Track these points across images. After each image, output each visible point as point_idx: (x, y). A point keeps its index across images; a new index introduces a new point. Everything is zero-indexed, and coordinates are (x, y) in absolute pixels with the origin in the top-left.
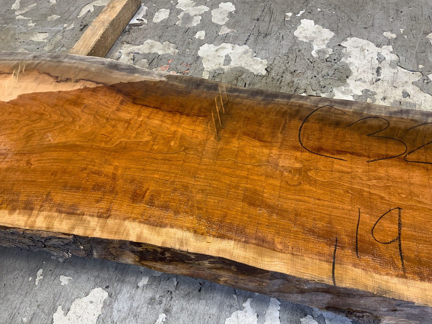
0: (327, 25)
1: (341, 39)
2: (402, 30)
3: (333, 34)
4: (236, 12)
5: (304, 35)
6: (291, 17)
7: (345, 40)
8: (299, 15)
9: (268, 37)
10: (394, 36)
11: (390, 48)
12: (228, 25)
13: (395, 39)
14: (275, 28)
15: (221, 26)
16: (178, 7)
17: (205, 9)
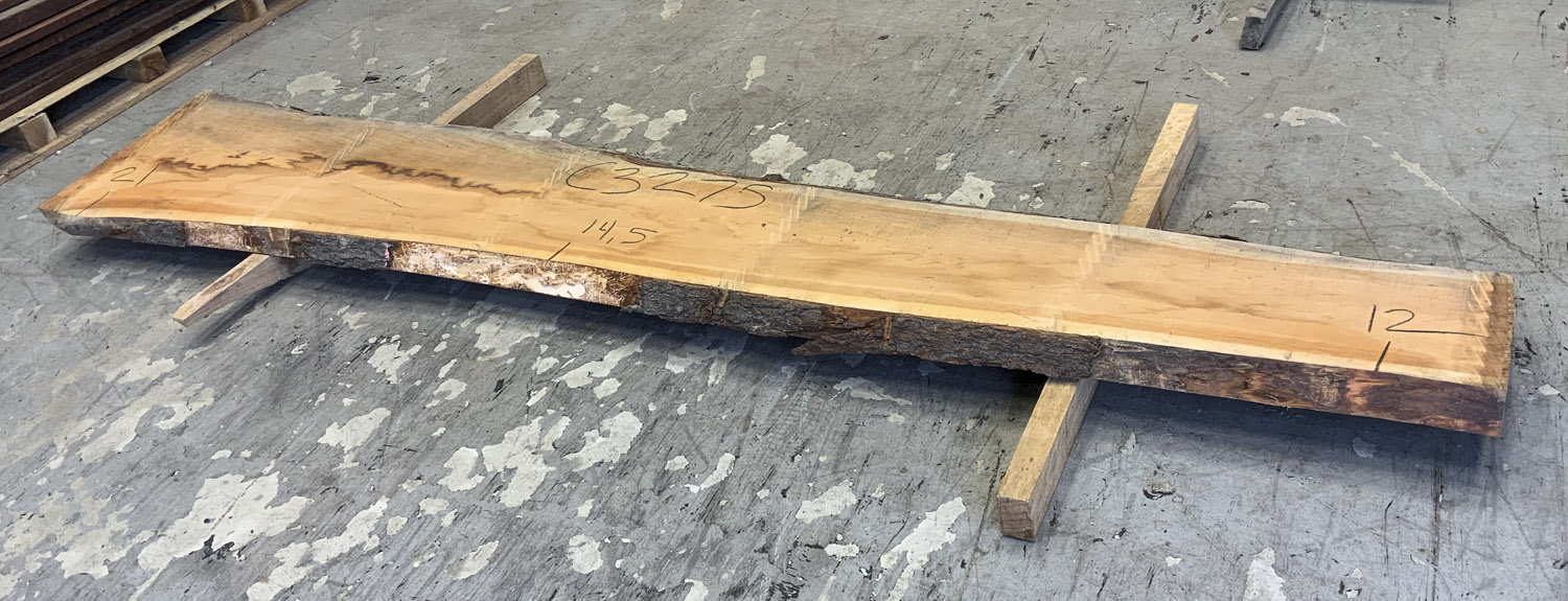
0: (804, 142)
1: (811, 161)
2: (908, 149)
3: (806, 153)
4: (685, 123)
5: (763, 154)
6: (761, 131)
7: (816, 162)
8: (773, 129)
9: (712, 157)
10: (891, 157)
11: (873, 173)
12: (663, 141)
13: (891, 161)
14: (728, 145)
15: (653, 142)
16: (604, 116)
17: (642, 118)
